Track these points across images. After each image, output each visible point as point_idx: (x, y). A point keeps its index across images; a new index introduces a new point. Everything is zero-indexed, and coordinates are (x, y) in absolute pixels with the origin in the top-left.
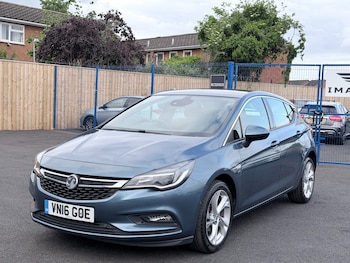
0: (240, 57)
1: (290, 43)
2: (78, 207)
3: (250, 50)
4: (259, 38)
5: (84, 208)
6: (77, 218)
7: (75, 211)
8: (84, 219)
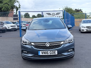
0: (4, 10)
1: (16, 6)
2: (52, 51)
3: (7, 8)
4: (8, 5)
5: (54, 51)
6: (52, 54)
7: (51, 52)
8: (54, 54)
